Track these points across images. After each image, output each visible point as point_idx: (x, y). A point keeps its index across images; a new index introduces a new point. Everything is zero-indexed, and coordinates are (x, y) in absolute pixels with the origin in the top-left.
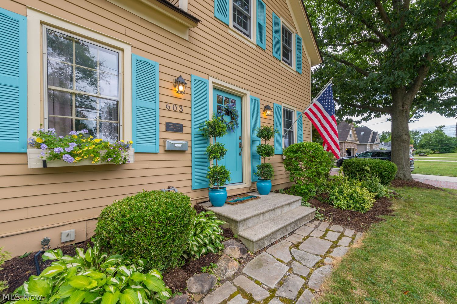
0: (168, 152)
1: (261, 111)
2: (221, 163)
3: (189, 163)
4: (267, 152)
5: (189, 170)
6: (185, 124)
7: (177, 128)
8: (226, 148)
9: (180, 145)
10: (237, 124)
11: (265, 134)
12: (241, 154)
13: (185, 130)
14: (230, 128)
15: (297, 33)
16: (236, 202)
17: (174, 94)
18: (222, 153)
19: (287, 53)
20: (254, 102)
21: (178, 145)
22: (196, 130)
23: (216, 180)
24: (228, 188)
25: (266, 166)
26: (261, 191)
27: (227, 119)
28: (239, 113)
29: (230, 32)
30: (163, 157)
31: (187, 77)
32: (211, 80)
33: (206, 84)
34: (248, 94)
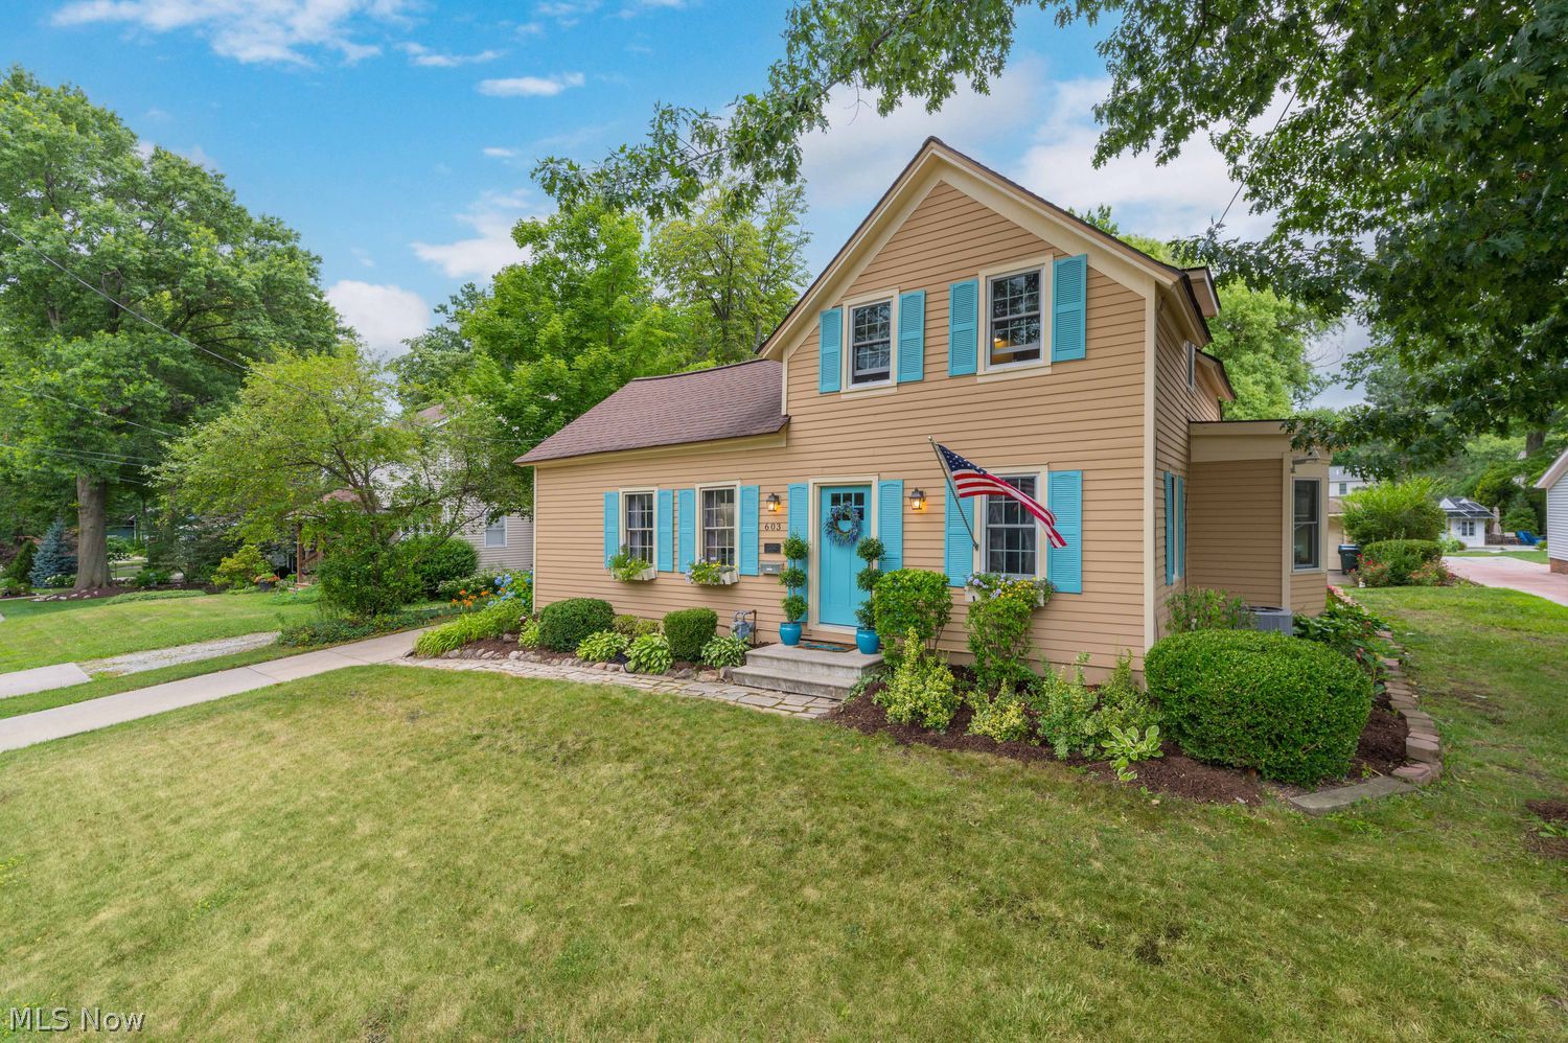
0: (766, 575)
1: (908, 501)
6: (783, 543)
7: (773, 549)
10: (861, 532)
13: (782, 550)
14: (852, 540)
15: (1059, 254)
20: (889, 489)
21: (768, 569)
27: (844, 526)
29: (843, 397)
30: (763, 580)
31: (786, 488)
32: (811, 481)
33: (805, 488)
34: (875, 479)
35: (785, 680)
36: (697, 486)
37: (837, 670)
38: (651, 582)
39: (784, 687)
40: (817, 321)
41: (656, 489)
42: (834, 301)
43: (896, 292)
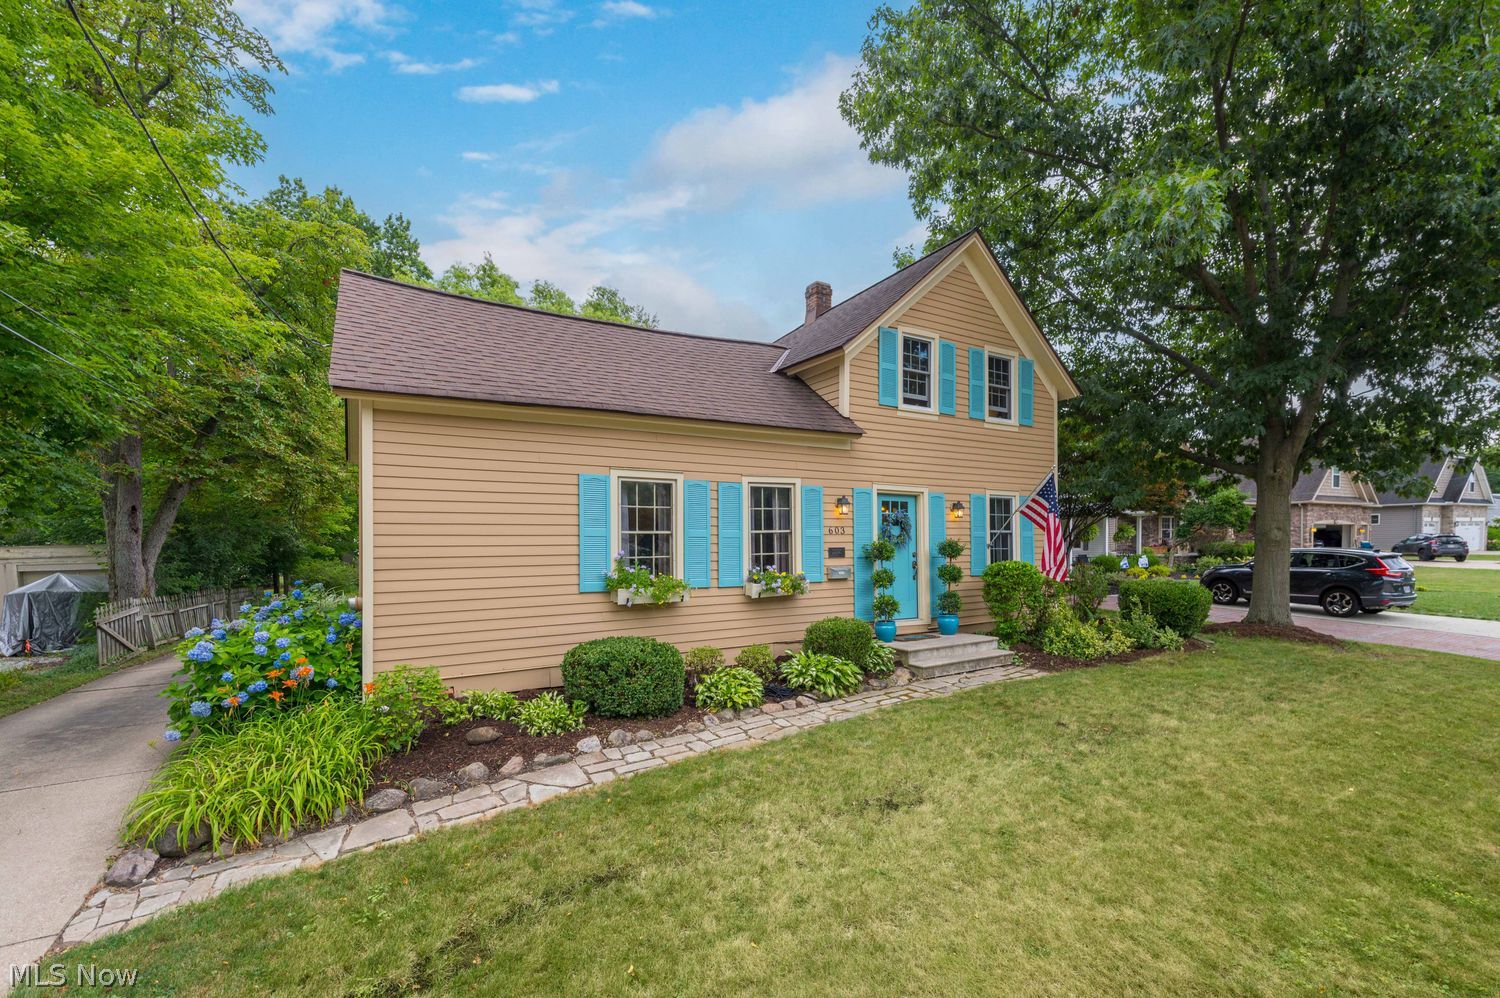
0: (830, 580)
1: (948, 511)
2: (888, 592)
3: (851, 592)
4: (953, 576)
5: (851, 600)
6: (848, 547)
7: (837, 553)
8: (895, 574)
9: (843, 573)
10: (910, 538)
11: (950, 549)
12: (915, 577)
13: (848, 554)
14: (901, 543)
15: (1022, 355)
16: (907, 640)
17: (836, 515)
18: (891, 580)
19: (999, 400)
20: (935, 500)
21: (840, 573)
22: (859, 553)
23: (883, 612)
24: (898, 624)
25: (951, 595)
26: (943, 630)
27: (895, 531)
28: (912, 522)
29: (899, 414)
30: (826, 586)
31: (851, 492)
32: (876, 487)
33: (869, 494)
34: (926, 491)
38: (671, 605)
40: (875, 335)
41: (680, 478)
42: (891, 320)
43: (937, 336)
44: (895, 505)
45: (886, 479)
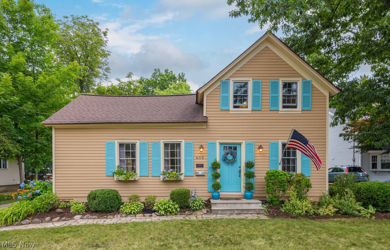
0: (197, 176)
1: (257, 149)
3: (206, 180)
5: (206, 183)
6: (205, 164)
7: (201, 166)
9: (201, 173)
10: (236, 160)
12: (240, 176)
13: (204, 166)
15: (303, 79)
19: (293, 98)
20: (249, 145)
21: (200, 173)
22: (210, 165)
27: (230, 158)
28: (238, 154)
29: (230, 112)
30: (195, 178)
31: (206, 143)
32: (218, 141)
33: (215, 144)
34: (244, 142)
35: (237, 210)
36: (162, 141)
37: (252, 204)
38: (135, 181)
39: (236, 212)
40: (219, 84)
41: (138, 142)
42: (227, 77)
43: (251, 79)
44: (230, 148)
45: (223, 138)
